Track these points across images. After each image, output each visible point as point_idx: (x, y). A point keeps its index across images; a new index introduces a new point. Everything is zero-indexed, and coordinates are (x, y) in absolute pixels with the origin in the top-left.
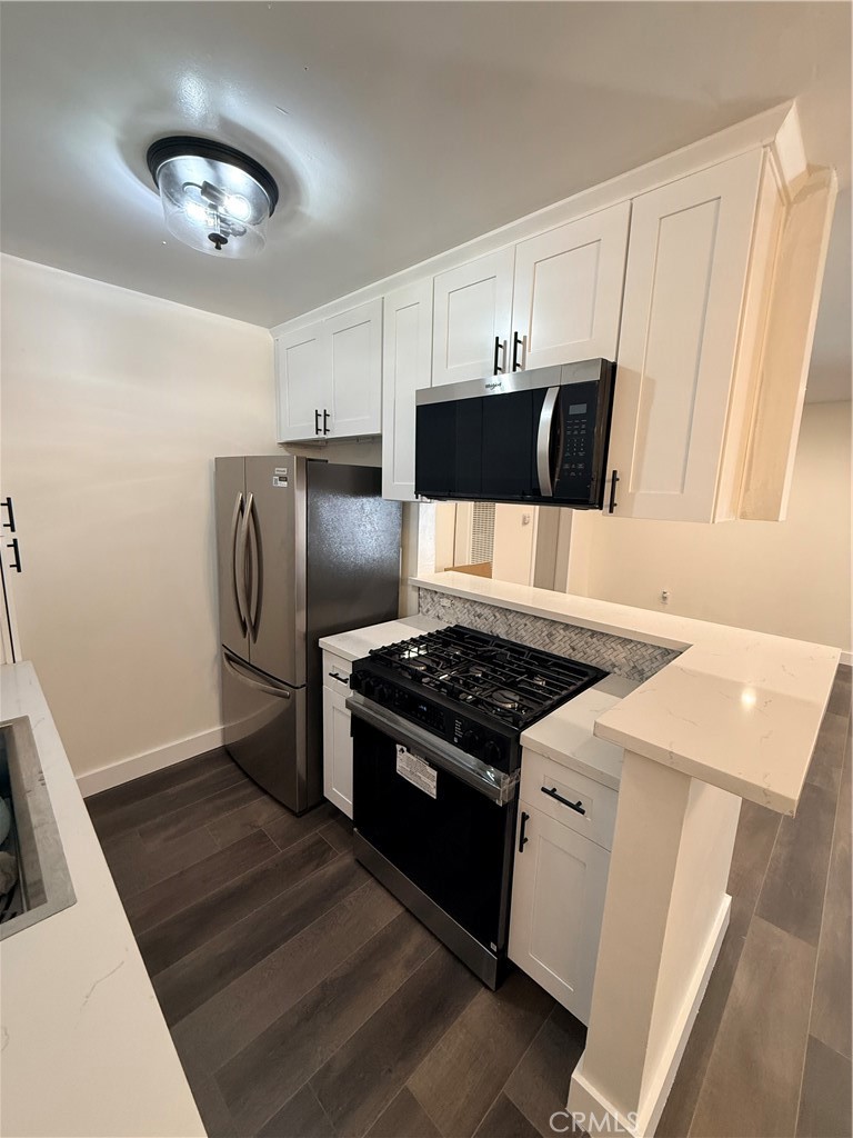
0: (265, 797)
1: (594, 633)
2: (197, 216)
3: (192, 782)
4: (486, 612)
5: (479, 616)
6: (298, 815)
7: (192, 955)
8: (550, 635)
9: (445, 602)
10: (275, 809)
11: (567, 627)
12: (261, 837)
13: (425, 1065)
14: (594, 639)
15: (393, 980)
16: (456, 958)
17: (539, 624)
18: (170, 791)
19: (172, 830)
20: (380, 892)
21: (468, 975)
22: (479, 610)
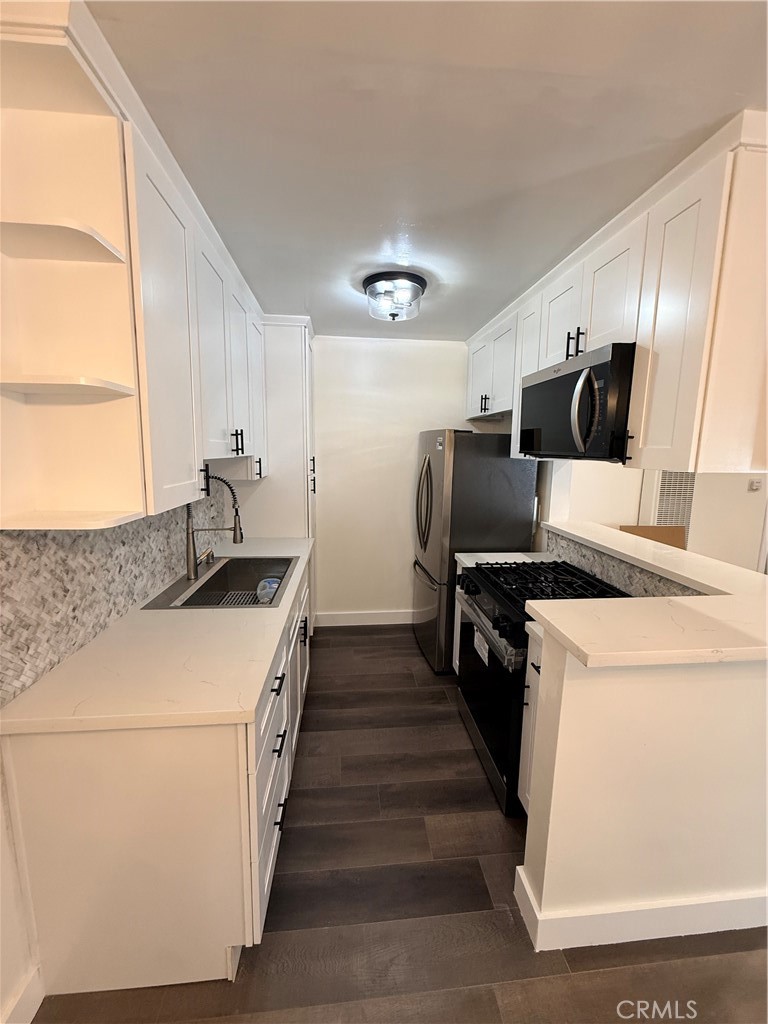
0: (423, 658)
1: (661, 578)
2: (384, 306)
3: (388, 636)
4: (588, 553)
5: (584, 556)
6: (437, 674)
7: (354, 710)
8: (630, 577)
9: (564, 543)
10: (426, 666)
11: (642, 571)
12: (411, 676)
13: (440, 818)
14: (661, 584)
15: (446, 774)
16: (492, 788)
17: (623, 566)
18: (376, 637)
19: (369, 655)
20: (465, 733)
21: (494, 799)
22: (584, 551)
